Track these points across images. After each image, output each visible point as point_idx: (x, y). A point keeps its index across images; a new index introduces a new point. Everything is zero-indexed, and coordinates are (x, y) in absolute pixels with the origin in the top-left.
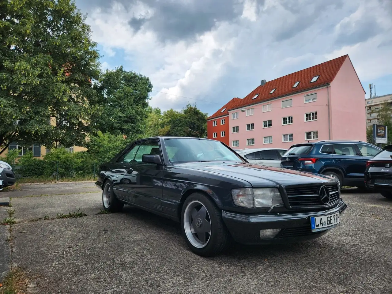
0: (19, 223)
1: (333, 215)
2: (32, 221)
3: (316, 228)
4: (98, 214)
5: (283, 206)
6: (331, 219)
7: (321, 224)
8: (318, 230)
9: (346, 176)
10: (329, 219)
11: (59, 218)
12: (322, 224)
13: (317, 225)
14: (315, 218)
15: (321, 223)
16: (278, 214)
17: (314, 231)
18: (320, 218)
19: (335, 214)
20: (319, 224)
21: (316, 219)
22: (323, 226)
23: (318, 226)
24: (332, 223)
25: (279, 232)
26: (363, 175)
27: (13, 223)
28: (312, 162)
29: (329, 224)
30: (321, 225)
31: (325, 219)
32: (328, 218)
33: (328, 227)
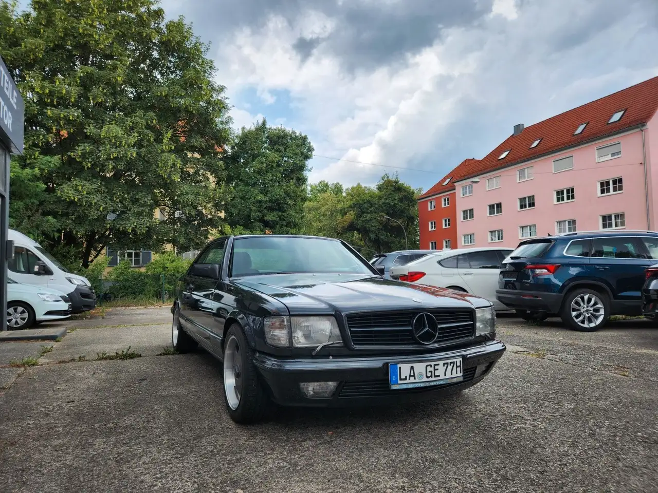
0: (42, 365)
1: (441, 363)
2: (60, 362)
3: (400, 382)
4: (161, 355)
5: (342, 345)
6: (437, 369)
7: (410, 376)
8: (404, 387)
9: (616, 297)
10: (429, 369)
11: (100, 360)
12: (414, 376)
13: (403, 377)
14: (399, 366)
15: (412, 374)
16: (331, 357)
17: (394, 387)
18: (409, 365)
19: (449, 361)
20: (406, 377)
21: (400, 368)
22: (417, 380)
23: (406, 379)
24: (439, 376)
25: (337, 388)
26: (638, 294)
27: (33, 365)
28: (549, 271)
29: (431, 376)
30: (412, 378)
31: (420, 368)
32: (429, 367)
33: (428, 381)
